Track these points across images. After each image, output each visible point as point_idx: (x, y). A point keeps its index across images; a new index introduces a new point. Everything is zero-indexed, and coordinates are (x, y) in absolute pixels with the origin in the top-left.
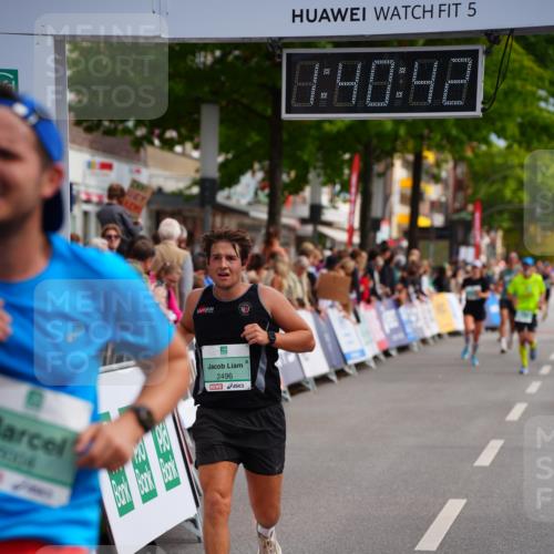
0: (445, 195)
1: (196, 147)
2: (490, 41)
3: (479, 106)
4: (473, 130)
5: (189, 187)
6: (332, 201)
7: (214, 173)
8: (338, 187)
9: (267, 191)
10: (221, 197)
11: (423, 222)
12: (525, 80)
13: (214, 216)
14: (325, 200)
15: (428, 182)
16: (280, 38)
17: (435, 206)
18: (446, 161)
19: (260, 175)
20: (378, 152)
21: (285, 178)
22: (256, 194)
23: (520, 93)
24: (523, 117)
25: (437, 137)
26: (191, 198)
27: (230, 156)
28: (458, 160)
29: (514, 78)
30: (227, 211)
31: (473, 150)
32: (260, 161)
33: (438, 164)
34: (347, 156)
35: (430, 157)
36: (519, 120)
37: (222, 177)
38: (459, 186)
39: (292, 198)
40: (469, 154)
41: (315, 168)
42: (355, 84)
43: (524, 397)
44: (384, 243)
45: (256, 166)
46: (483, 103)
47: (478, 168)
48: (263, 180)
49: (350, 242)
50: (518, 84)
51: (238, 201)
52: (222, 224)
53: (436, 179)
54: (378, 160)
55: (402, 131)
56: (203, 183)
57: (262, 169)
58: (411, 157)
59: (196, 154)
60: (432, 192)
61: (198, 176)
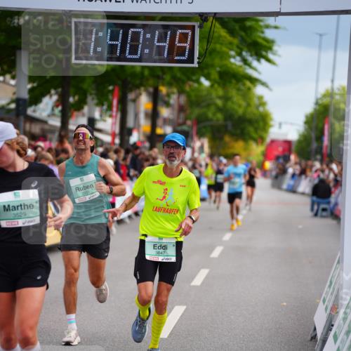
0: (173, 114)
1: (13, 78)
2: (202, 20)
3: (196, 60)
4: (190, 74)
5: (9, 104)
6: (101, 116)
7: (25, 95)
8: (105, 107)
9: (60, 108)
10: (30, 111)
11: (159, 131)
12: (222, 44)
13: (25, 122)
14: (97, 115)
15: (162, 106)
16: (71, 11)
17: (166, 121)
18: (173, 93)
19: (55, 98)
20: (130, 86)
21: (71, 100)
22: (53, 109)
23: (219, 52)
24: (221, 67)
25: (168, 77)
26: (10, 111)
27: (35, 85)
28: (181, 92)
29: (215, 43)
30: (33, 120)
31: (190, 86)
32: (55, 89)
33: (168, 95)
34: (111, 88)
35: (163, 90)
36: (218, 69)
37: (30, 98)
38: (181, 109)
39: (76, 113)
40: (187, 88)
41: (91, 94)
42: (119, 43)
43: (221, 243)
44: (135, 144)
45: (53, 92)
46: (198, 58)
47: (193, 98)
48: (58, 101)
49: (113, 143)
50: (218, 46)
51: (41, 114)
52: (30, 128)
53: (167, 104)
54: (131, 90)
55: (146, 72)
56: (18, 101)
57: (57, 93)
58: (151, 90)
59: (13, 82)
60: (165, 112)
61: (14, 97)
